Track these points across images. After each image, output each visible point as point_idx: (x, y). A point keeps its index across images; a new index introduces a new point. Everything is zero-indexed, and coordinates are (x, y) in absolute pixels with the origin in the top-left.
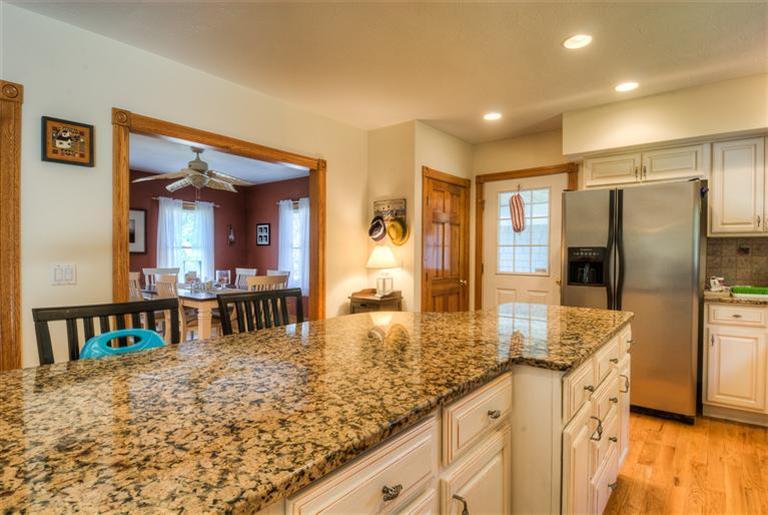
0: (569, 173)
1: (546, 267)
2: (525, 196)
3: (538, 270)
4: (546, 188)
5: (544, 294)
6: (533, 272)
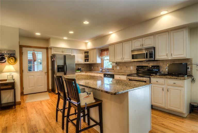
0: (46, 49)
1: (42, 70)
2: (36, 52)
3: (39, 70)
4: (41, 52)
5: (41, 76)
6: (39, 71)
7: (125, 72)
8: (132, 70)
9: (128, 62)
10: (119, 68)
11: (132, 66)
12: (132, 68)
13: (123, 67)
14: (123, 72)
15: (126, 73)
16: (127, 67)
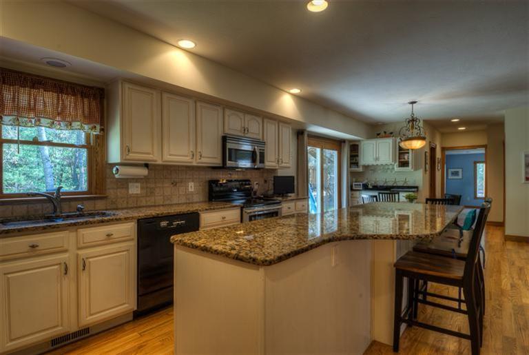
7: (167, 202)
8: (192, 193)
9: (178, 166)
10: (142, 188)
11: (193, 181)
12: (191, 187)
13: (158, 185)
14: (161, 203)
15: (171, 205)
16: (174, 184)
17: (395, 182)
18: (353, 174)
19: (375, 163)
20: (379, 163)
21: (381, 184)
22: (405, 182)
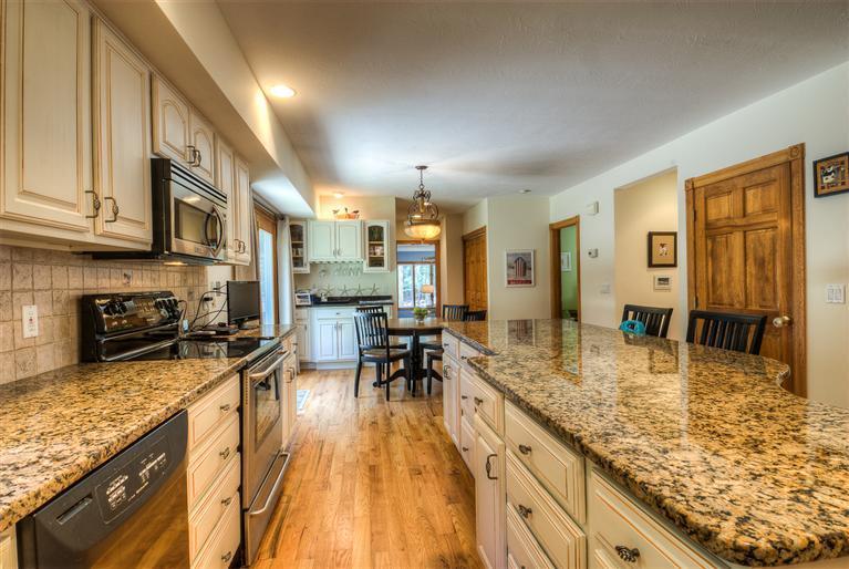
17: (359, 291)
18: (298, 279)
19: (332, 259)
20: (339, 259)
21: (338, 294)
22: (374, 290)
